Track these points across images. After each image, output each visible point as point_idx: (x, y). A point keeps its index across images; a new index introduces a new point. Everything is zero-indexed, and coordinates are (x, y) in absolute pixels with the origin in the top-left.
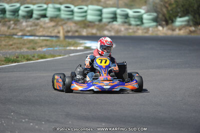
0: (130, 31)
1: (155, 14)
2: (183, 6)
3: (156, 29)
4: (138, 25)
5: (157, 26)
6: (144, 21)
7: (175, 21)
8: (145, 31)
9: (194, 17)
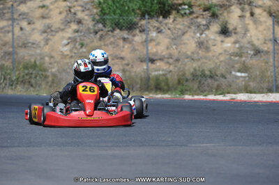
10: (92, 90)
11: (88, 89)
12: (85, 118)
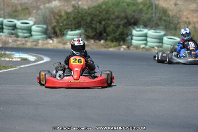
0: (19, 43)
1: (45, 26)
2: (74, 19)
3: (45, 42)
4: (26, 37)
5: (46, 39)
6: (33, 33)
7: (66, 35)
8: (35, 43)
9: (86, 31)
10: (79, 61)
11: (77, 61)
12: (73, 81)
